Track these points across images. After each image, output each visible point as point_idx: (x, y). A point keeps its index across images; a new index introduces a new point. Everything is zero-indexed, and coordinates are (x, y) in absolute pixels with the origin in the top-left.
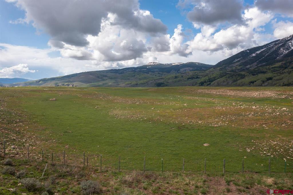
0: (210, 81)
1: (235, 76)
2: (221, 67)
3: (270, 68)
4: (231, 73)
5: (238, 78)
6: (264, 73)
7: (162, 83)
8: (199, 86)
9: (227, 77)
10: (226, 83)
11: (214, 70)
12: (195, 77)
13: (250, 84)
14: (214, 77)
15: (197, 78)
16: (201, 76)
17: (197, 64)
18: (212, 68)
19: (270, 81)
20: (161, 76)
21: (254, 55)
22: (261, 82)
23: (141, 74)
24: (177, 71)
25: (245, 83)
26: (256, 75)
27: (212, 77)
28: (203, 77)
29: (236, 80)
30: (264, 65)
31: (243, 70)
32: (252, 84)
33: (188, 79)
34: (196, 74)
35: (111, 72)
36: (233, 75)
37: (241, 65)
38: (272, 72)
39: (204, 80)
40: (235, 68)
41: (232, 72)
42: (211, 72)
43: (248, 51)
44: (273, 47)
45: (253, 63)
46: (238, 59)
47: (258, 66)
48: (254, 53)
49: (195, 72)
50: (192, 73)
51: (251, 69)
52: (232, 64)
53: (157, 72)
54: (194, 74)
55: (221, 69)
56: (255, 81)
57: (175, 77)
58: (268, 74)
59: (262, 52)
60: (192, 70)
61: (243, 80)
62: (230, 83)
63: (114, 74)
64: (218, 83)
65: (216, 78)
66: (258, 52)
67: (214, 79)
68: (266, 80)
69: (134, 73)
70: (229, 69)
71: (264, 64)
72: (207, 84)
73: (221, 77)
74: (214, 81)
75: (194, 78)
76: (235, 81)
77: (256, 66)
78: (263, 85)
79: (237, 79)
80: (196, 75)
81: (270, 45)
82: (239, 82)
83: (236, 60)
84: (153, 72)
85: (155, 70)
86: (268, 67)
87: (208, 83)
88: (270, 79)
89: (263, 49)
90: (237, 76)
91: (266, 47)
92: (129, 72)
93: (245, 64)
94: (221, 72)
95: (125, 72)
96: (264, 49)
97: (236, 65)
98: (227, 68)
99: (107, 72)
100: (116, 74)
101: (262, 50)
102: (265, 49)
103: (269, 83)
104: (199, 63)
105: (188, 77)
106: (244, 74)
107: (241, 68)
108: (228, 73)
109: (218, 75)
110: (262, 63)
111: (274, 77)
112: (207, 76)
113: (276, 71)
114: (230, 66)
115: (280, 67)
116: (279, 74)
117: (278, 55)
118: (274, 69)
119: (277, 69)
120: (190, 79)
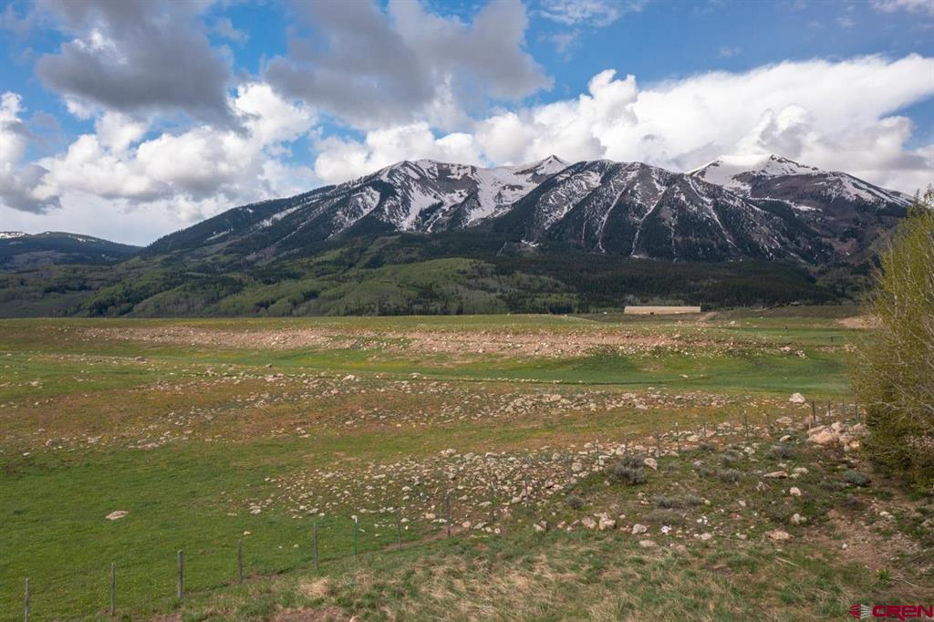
0: (128, 301)
1: (213, 286)
2: (167, 256)
3: (311, 264)
4: (200, 274)
5: (222, 293)
6: (295, 277)
8: (91, 316)
9: (188, 288)
10: (185, 306)
11: (143, 262)
12: (73, 284)
13: (258, 311)
14: (144, 287)
15: (82, 288)
16: (96, 284)
17: (81, 240)
18: (134, 255)
19: (312, 302)
21: (267, 223)
22: (289, 304)
25: (243, 307)
26: (273, 283)
27: (137, 285)
28: (103, 284)
29: (215, 296)
30: (296, 256)
31: (238, 268)
32: (263, 309)
33: (48, 291)
34: (78, 273)
36: (205, 283)
37: (231, 252)
38: (318, 276)
39: (108, 297)
40: (213, 259)
41: (203, 272)
42: (133, 268)
43: (251, 211)
44: (317, 205)
45: (265, 247)
46: (222, 234)
47: (281, 256)
48: (268, 217)
49: (72, 266)
50: (62, 273)
51: (259, 264)
52: (202, 246)
54: (72, 275)
55: (167, 263)
56: (273, 302)
58: (305, 281)
59: (289, 215)
60: (63, 261)
61: (237, 297)
62: (198, 306)
64: (158, 306)
65: (150, 291)
66: (278, 216)
67: (145, 294)
68: (302, 296)
70: (193, 263)
71: (296, 250)
72: (118, 309)
73: (167, 286)
74: (145, 301)
75: (68, 288)
76: (213, 300)
77: (274, 256)
78: (294, 312)
79: (218, 294)
80: (77, 278)
81: (310, 200)
82: (225, 303)
83: (216, 236)
86: (306, 260)
87: (125, 306)
88: (313, 295)
89: (290, 207)
90: (218, 285)
91: (299, 204)
93: (244, 248)
94: (169, 269)
96: (295, 209)
97: (214, 252)
98: (188, 258)
101: (290, 211)
102: (298, 207)
103: (310, 306)
104: (91, 238)
105: (46, 285)
106: (240, 280)
107: (231, 262)
108: (189, 273)
109: (157, 279)
110: (290, 249)
111: (323, 289)
112: (118, 281)
113: (325, 274)
114: (197, 252)
115: (338, 262)
116: (334, 282)
117: (331, 228)
118: (321, 267)
119: (331, 268)
120: (55, 290)
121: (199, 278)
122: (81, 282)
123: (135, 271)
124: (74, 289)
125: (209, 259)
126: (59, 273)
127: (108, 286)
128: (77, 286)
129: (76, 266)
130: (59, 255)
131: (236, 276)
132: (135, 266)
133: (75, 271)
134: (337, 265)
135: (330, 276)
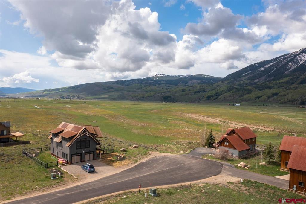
0: (217, 95)
2: (229, 81)
3: (277, 83)
5: (245, 93)
6: (271, 88)
7: (168, 97)
8: (206, 100)
9: (234, 92)
10: (233, 97)
11: (222, 83)
13: (256, 99)
14: (221, 91)
16: (208, 90)
17: (205, 76)
18: (220, 81)
19: (275, 97)
20: (169, 89)
21: (262, 69)
22: (267, 97)
23: (148, 86)
24: (185, 84)
25: (251, 98)
26: (262, 90)
27: (219, 91)
28: (210, 90)
29: (242, 94)
30: (272, 80)
31: (250, 85)
33: (195, 92)
34: (204, 87)
35: (117, 84)
37: (249, 79)
38: (279, 88)
39: (211, 94)
41: (240, 86)
43: (257, 65)
44: (281, 61)
45: (261, 77)
46: (247, 73)
47: (266, 80)
48: (263, 67)
49: (202, 85)
51: (258, 83)
52: (240, 77)
53: (164, 85)
54: (202, 88)
55: (229, 83)
56: (261, 97)
57: (182, 90)
58: (274, 89)
59: (271, 65)
60: (200, 83)
61: (250, 95)
62: (237, 98)
63: (121, 85)
64: (225, 97)
65: (223, 93)
66: (267, 66)
67: (221, 93)
68: (272, 95)
69: (141, 85)
70: (237, 83)
71: (272, 78)
72: (213, 98)
73: (228, 91)
74: (221, 95)
76: (241, 96)
77: (264, 80)
78: (268, 100)
81: (279, 60)
82: (245, 97)
83: (245, 74)
84: (161, 84)
85: (163, 82)
86: (275, 82)
87: (215, 97)
88: (276, 94)
89: (272, 63)
90: (243, 91)
91: (275, 61)
92: (135, 84)
93: (253, 78)
94: (229, 85)
95: (131, 83)
97: (244, 79)
98: (235, 82)
99: (113, 84)
100: (122, 86)
102: (274, 63)
104: (208, 76)
105: (195, 90)
107: (249, 83)
108: (235, 87)
109: (225, 89)
110: (270, 78)
111: (280, 92)
112: (214, 89)
113: (282, 87)
114: (238, 79)
115: (287, 82)
116: (285, 90)
117: (286, 69)
118: (280, 84)
119: (284, 84)
120: (197, 92)
121: (238, 88)
122: (204, 90)
123: (219, 86)
124: (202, 92)
125: (242, 82)
126: (198, 87)
127: (212, 91)
128: (203, 91)
129: (203, 85)
130: (199, 81)
131: (250, 88)
132: (219, 84)
134: (287, 83)
135: (284, 87)
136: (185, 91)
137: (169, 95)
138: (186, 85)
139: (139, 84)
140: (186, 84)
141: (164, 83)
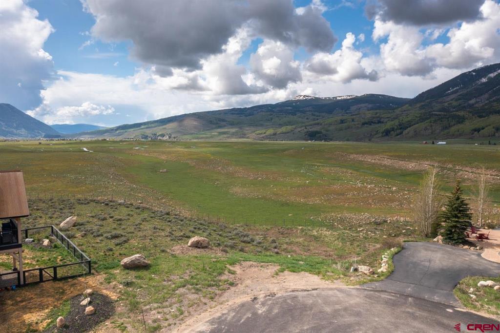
0: (401, 129)
1: (447, 120)
2: (423, 104)
4: (440, 113)
5: (453, 123)
7: (317, 132)
8: (383, 136)
9: (432, 121)
10: (430, 131)
11: (410, 107)
12: (375, 120)
13: (472, 134)
14: (409, 121)
15: (379, 122)
16: (386, 120)
18: (406, 104)
20: (318, 119)
21: (484, 80)
23: (282, 116)
24: (345, 111)
25: (464, 131)
26: (484, 117)
27: (406, 120)
28: (389, 120)
31: (463, 108)
33: (364, 124)
34: (378, 115)
35: (233, 114)
36: (442, 118)
37: (460, 99)
39: (391, 127)
40: (449, 104)
41: (442, 112)
43: (474, 74)
45: (482, 94)
46: (455, 89)
47: (491, 100)
48: (485, 76)
49: (375, 111)
51: (476, 105)
52: (443, 97)
53: (310, 113)
54: (375, 116)
55: (422, 107)
56: (483, 129)
57: (340, 121)
60: (372, 109)
61: (460, 126)
62: (438, 131)
63: (238, 116)
64: (416, 131)
65: (412, 123)
66: (492, 75)
67: (410, 124)
69: (271, 115)
70: (437, 106)
72: (396, 133)
73: (421, 120)
74: (409, 128)
75: (372, 122)
76: (446, 128)
77: (487, 100)
79: (449, 124)
80: (377, 117)
82: (453, 129)
83: (452, 90)
85: (307, 109)
87: (399, 131)
90: (450, 119)
92: (261, 113)
93: (468, 97)
94: (423, 111)
95: (255, 112)
97: (450, 100)
98: (434, 104)
99: (225, 113)
100: (241, 116)
105: (363, 121)
106: (464, 116)
107: (460, 105)
108: (434, 113)
109: (416, 117)
110: (498, 96)
112: (397, 118)
114: (439, 100)
120: (367, 123)
121: (440, 115)
122: (379, 119)
123: (406, 112)
124: (375, 123)
125: (446, 104)
126: (369, 115)
127: (392, 121)
128: (376, 122)
129: (378, 111)
130: (370, 106)
131: (461, 113)
132: (406, 109)
133: (376, 113)
136: (345, 123)
137: (318, 130)
138: (347, 113)
139: (269, 113)
140: (348, 111)
141: (309, 111)
